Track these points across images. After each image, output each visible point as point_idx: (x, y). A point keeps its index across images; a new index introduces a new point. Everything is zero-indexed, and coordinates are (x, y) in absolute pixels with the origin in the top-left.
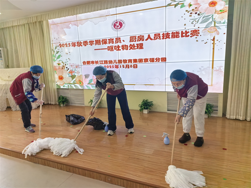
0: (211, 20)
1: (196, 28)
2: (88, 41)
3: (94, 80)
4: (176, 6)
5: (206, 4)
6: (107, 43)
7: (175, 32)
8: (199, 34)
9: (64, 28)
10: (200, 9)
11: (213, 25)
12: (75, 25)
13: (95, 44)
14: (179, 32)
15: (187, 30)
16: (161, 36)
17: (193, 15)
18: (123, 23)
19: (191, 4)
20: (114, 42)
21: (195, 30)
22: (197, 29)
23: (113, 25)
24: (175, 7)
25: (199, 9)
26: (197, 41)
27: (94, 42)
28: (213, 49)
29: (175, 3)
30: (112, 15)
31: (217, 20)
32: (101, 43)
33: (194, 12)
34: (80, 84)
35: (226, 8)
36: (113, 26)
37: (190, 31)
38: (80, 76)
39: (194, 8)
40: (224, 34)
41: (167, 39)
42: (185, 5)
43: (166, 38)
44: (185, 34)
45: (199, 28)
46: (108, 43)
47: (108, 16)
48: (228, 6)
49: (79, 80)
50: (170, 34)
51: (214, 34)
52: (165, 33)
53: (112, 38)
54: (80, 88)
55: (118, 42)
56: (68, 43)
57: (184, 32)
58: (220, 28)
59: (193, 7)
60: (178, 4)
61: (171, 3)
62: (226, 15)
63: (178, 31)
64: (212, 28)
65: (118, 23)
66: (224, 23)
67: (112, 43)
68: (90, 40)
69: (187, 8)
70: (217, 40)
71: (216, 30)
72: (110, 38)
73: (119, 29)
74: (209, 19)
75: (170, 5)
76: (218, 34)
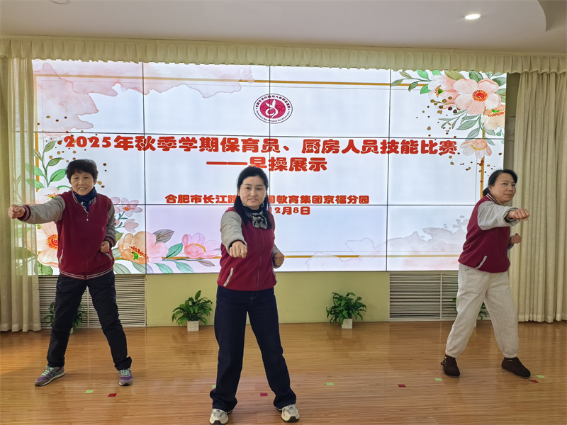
0: (476, 126)
1: (450, 137)
2: (178, 138)
3: (186, 247)
4: (411, 87)
5: (469, 95)
6: (238, 150)
7: (409, 140)
8: (456, 150)
9: (92, 92)
11: (480, 136)
12: (135, 88)
13: (199, 149)
14: (417, 142)
15: (433, 140)
16: (379, 145)
17: (445, 111)
18: (286, 106)
19: (441, 88)
20: (260, 148)
21: (448, 141)
22: (451, 140)
23: (259, 106)
24: (410, 89)
25: (455, 101)
26: (452, 163)
27: (196, 142)
28: (482, 182)
29: (410, 82)
30: (256, 81)
31: (488, 127)
32: (220, 147)
33: (446, 106)
34: (137, 261)
35: (501, 108)
36: (259, 108)
37: (438, 141)
38: (136, 236)
39: (447, 99)
40: (500, 154)
41: (392, 154)
42: (429, 88)
43: (389, 152)
44: (429, 147)
45: (455, 137)
46: (241, 148)
47: (246, 81)
48: (505, 104)
49: (133, 248)
50: (398, 143)
51: (483, 153)
52: (387, 141)
53: (253, 138)
54: (134, 271)
55: (270, 150)
56: (101, 137)
57: (427, 142)
58: (492, 144)
59: (445, 96)
60: (416, 84)
61: (402, 80)
62: (502, 118)
63: (414, 140)
64: (479, 141)
65: (274, 103)
66: (499, 134)
67: (253, 151)
68: (185, 137)
69: (434, 96)
70: (489, 166)
71: (487, 146)
72: (247, 138)
73: (275, 117)
74: (473, 124)
75: (398, 83)
76: (490, 154)
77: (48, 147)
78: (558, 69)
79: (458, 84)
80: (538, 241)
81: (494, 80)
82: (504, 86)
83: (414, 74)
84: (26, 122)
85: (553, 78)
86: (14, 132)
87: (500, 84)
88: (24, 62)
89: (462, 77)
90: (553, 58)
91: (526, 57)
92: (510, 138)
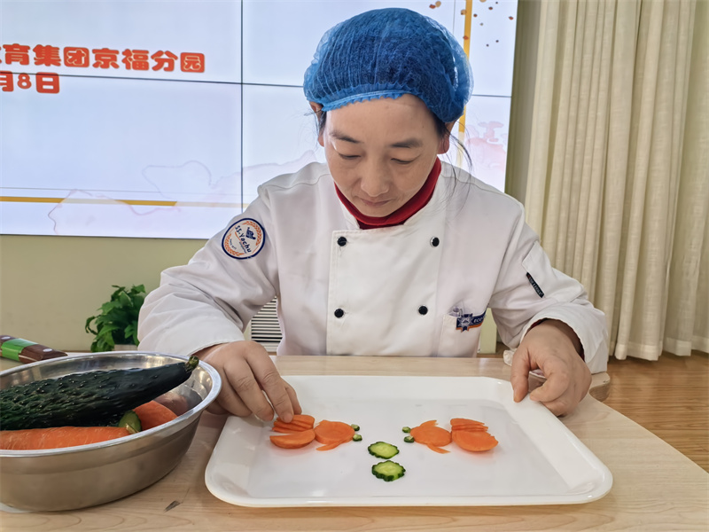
80: (585, 178)
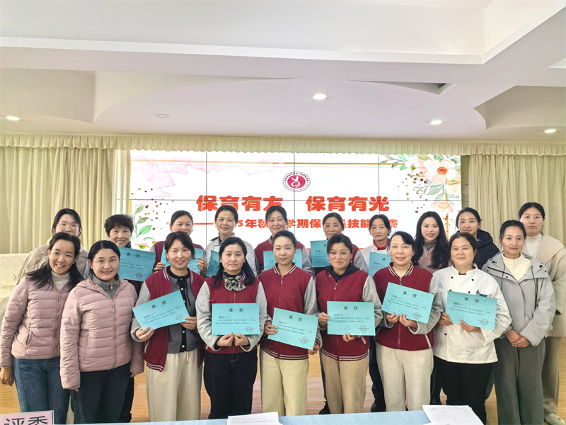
0: (441, 192)
1: (423, 200)
4: (393, 166)
5: (434, 170)
9: (171, 172)
10: (426, 174)
11: (444, 199)
12: (201, 169)
17: (418, 181)
18: (306, 180)
19: (414, 166)
23: (287, 180)
24: (392, 167)
29: (393, 162)
30: (285, 163)
31: (450, 192)
33: (419, 179)
35: (458, 179)
39: (419, 173)
42: (406, 166)
45: (426, 200)
47: (278, 163)
48: (460, 176)
51: (447, 211)
58: (453, 204)
59: (417, 171)
60: (397, 163)
61: (387, 161)
62: (459, 186)
64: (444, 203)
65: (297, 178)
66: (457, 197)
69: (409, 171)
70: (451, 220)
71: (449, 206)
73: (298, 188)
74: (438, 190)
75: (384, 163)
76: (452, 212)
77: (139, 210)
78: (496, 152)
79: (426, 164)
81: (452, 160)
82: (459, 164)
83: (396, 157)
84: (125, 192)
85: (493, 157)
86: (116, 199)
87: (456, 162)
88: (125, 152)
89: (429, 158)
90: (492, 144)
91: (473, 144)
92: (466, 199)
